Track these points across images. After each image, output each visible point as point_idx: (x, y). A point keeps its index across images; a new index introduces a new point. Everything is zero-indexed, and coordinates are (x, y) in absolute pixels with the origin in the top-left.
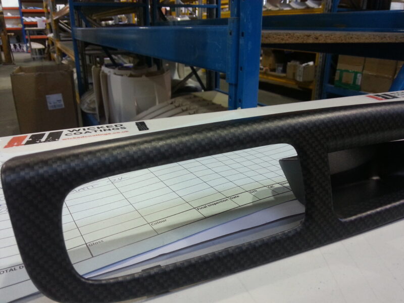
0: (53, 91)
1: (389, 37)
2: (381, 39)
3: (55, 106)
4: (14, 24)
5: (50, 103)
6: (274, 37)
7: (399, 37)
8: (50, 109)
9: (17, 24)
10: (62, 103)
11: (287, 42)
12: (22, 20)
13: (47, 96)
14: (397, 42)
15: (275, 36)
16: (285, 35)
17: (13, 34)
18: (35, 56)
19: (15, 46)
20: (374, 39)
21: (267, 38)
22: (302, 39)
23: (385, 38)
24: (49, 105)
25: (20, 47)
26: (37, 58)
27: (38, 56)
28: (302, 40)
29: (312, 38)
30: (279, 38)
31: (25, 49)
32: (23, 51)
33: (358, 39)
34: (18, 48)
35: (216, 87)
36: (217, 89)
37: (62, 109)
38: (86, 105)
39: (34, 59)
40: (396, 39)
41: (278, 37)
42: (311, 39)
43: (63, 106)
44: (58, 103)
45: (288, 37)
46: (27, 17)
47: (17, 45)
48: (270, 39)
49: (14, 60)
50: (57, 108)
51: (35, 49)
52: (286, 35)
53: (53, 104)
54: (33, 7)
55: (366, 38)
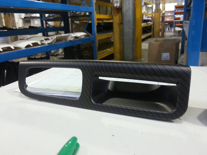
0: (166, 51)
3: (165, 59)
4: (171, 19)
5: (163, 57)
8: (162, 59)
9: (172, 19)
10: (169, 57)
12: (175, 16)
13: (162, 54)
17: (167, 23)
18: (176, 34)
19: (169, 29)
24: (162, 58)
25: (171, 29)
26: (177, 35)
27: (177, 34)
31: (173, 30)
32: (172, 32)
34: (170, 30)
37: (168, 60)
38: (180, 60)
39: (175, 36)
43: (169, 59)
44: (167, 58)
46: (177, 15)
47: (170, 28)
49: (165, 36)
50: (166, 60)
51: (177, 31)
53: (164, 58)
54: (181, 10)
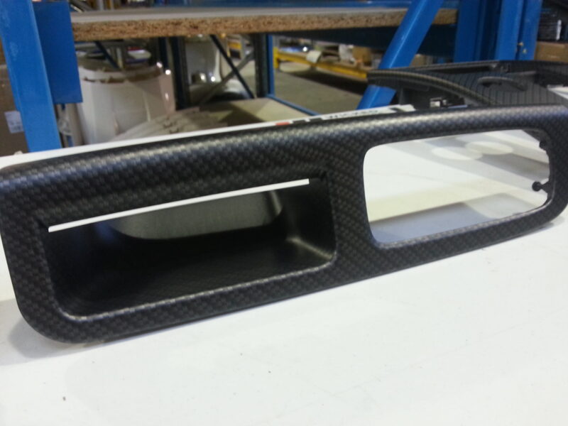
1: (351, 18)
2: (336, 22)
6: (103, 29)
7: (374, 18)
11: (134, 36)
14: (370, 25)
15: (105, 27)
16: (126, 25)
20: (320, 22)
21: (88, 31)
22: (163, 28)
23: (343, 19)
28: (164, 31)
29: (185, 26)
30: (114, 30)
33: (284, 23)
35: (269, 92)
36: (271, 95)
40: (367, 21)
41: (112, 28)
42: (184, 28)
45: (132, 28)
48: (96, 33)
52: (129, 25)
55: (303, 22)
